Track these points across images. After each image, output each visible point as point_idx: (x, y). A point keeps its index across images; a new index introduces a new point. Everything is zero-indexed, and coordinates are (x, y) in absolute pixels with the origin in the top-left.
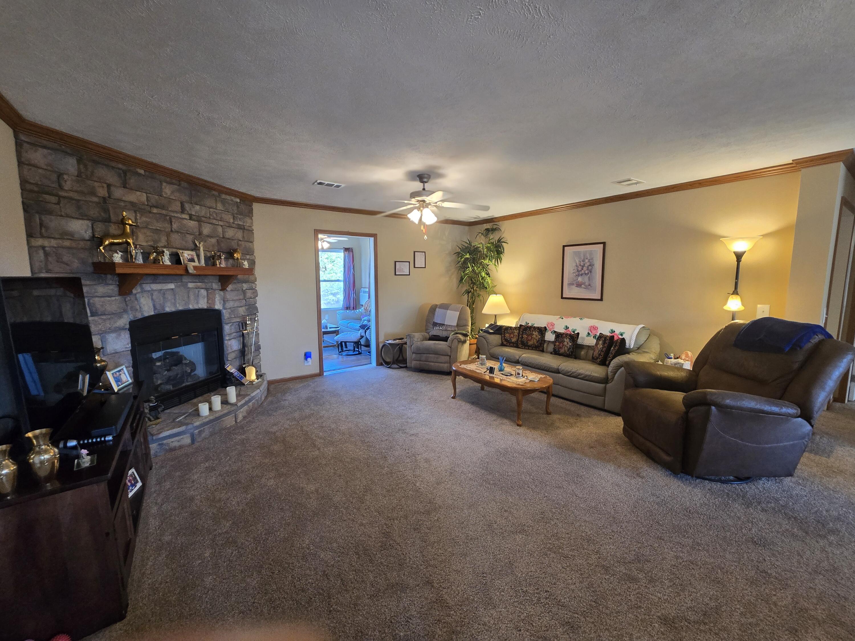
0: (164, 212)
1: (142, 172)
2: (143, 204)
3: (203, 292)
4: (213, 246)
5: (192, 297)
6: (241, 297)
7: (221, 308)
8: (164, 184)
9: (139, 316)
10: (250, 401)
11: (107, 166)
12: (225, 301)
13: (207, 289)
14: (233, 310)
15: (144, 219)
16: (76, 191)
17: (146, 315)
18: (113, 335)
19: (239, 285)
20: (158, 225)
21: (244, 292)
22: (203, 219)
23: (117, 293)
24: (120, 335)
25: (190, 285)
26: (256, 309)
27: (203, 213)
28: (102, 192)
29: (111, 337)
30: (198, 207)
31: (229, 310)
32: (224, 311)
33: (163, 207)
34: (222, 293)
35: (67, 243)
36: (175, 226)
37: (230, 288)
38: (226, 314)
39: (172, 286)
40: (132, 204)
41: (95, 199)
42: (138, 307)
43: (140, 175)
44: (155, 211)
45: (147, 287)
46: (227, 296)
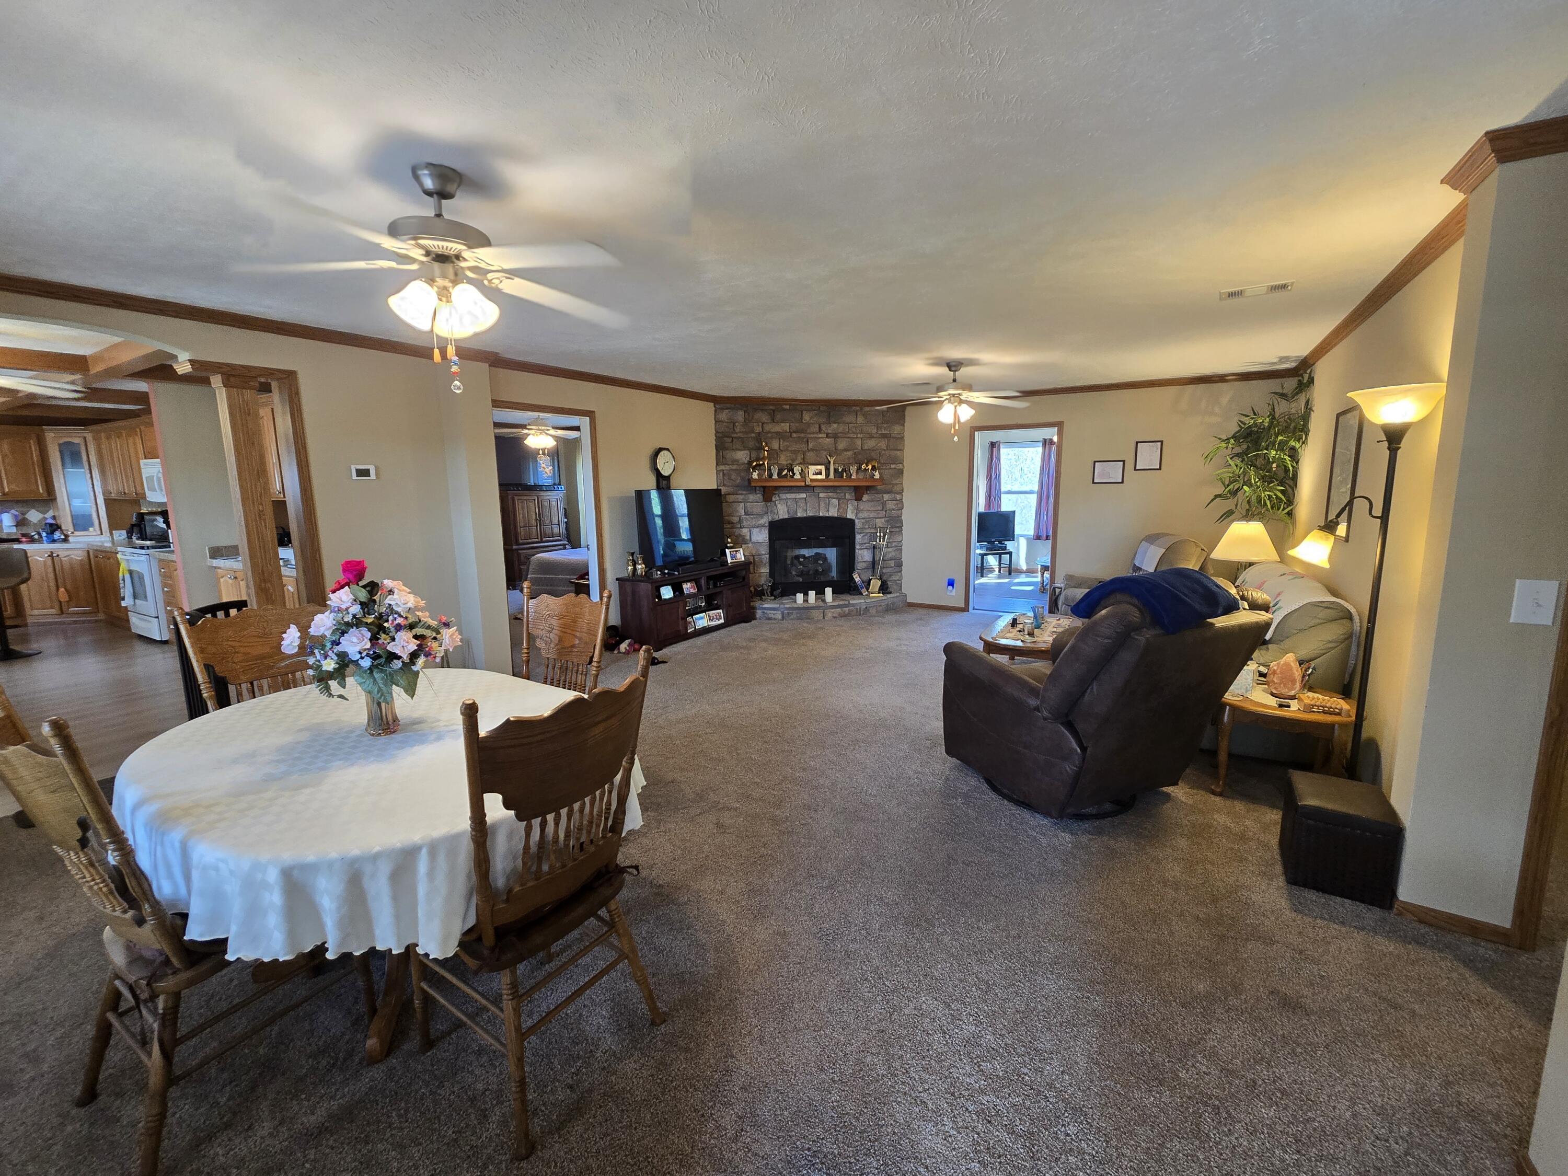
0: (802, 435)
1: (788, 407)
2: (786, 432)
3: (835, 502)
4: (849, 458)
5: (822, 505)
6: (880, 508)
7: (854, 518)
8: (804, 412)
9: (777, 518)
11: (762, 410)
12: (858, 510)
13: (839, 499)
14: (867, 520)
15: (786, 443)
16: (742, 432)
17: (781, 517)
18: (757, 530)
19: (880, 496)
20: (795, 447)
21: (884, 504)
22: (839, 435)
23: (762, 500)
24: (761, 530)
25: (821, 495)
26: (901, 522)
27: (841, 430)
28: (758, 429)
29: (755, 531)
30: (835, 426)
31: (863, 521)
32: (857, 521)
33: (802, 431)
34: (856, 503)
35: (735, 467)
36: (811, 445)
37: (865, 498)
38: (858, 524)
39: (804, 495)
40: (777, 433)
41: (753, 435)
42: (776, 511)
43: (786, 410)
44: (794, 435)
45: (783, 496)
46: (862, 505)
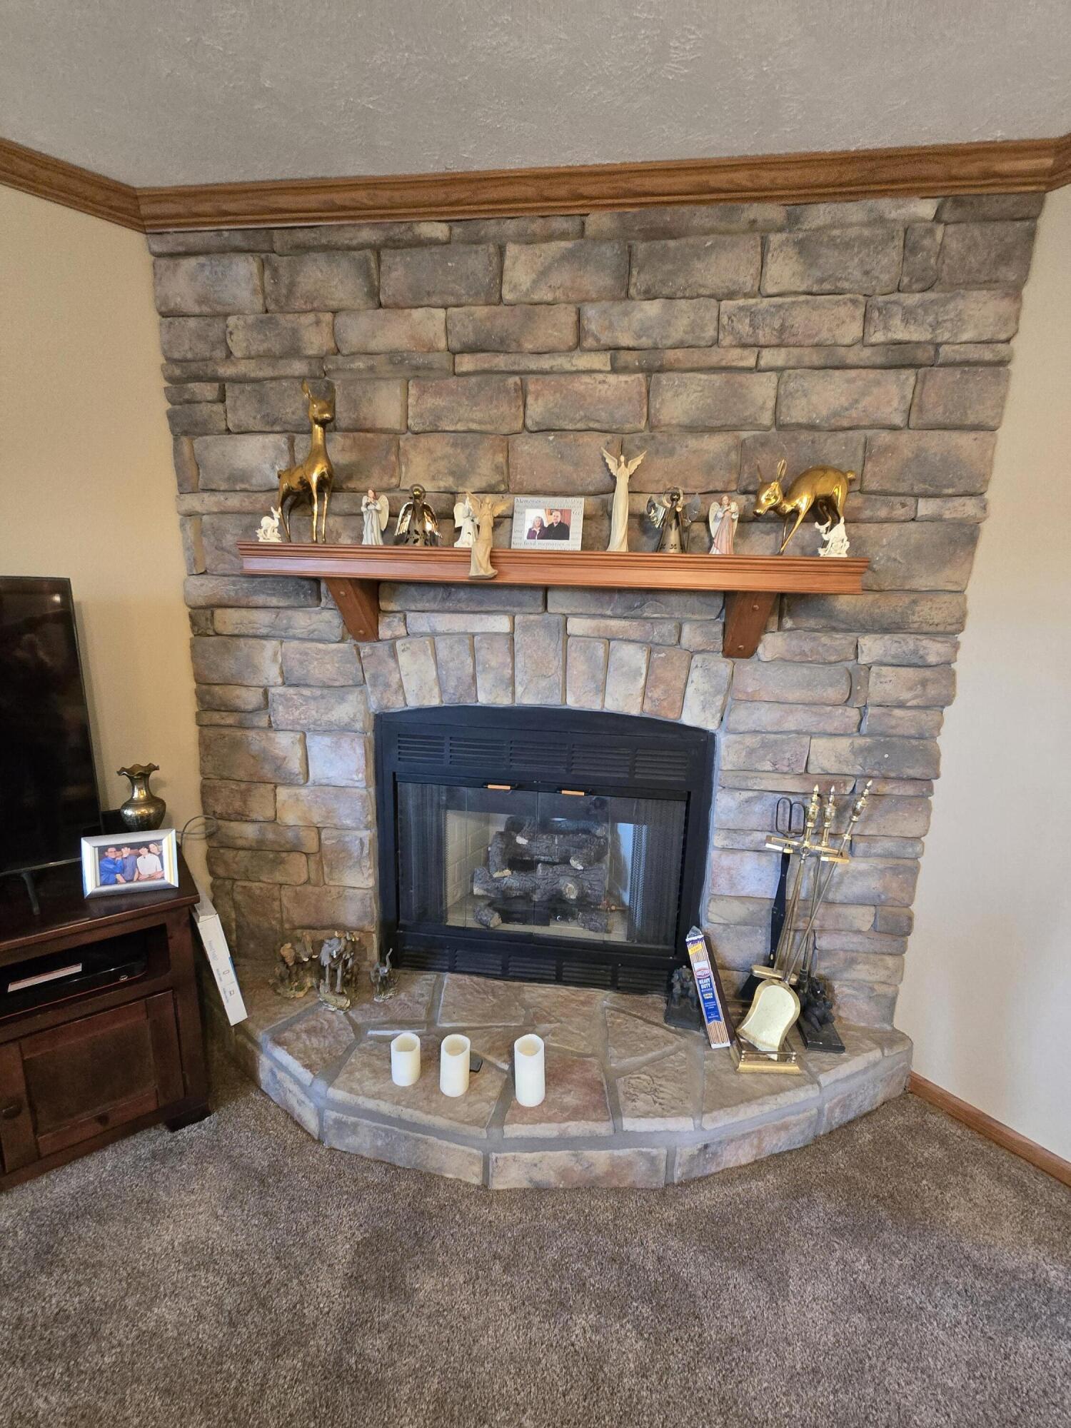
0: (501, 362)
1: (437, 230)
2: (431, 349)
3: (633, 656)
4: (710, 469)
5: (578, 666)
6: (836, 693)
7: (711, 726)
8: (512, 249)
9: (397, 705)
10: (596, 1142)
11: (329, 249)
12: (731, 696)
13: (651, 647)
14: (769, 742)
15: (431, 402)
16: (259, 357)
17: (413, 703)
18: (327, 740)
19: (841, 641)
20: (472, 415)
21: (855, 680)
22: (671, 355)
23: (338, 633)
24: (337, 745)
25: (577, 626)
26: (933, 761)
27: (679, 331)
28: (315, 340)
29: (318, 745)
30: (652, 309)
31: (751, 741)
32: (722, 741)
33: (499, 345)
34: (723, 666)
35: (234, 501)
36: (537, 409)
37: (772, 644)
38: (727, 756)
39: (500, 624)
40: (395, 358)
41: (299, 367)
42: (394, 679)
43: (434, 242)
44: (467, 363)
45: (420, 623)
46: (750, 674)
